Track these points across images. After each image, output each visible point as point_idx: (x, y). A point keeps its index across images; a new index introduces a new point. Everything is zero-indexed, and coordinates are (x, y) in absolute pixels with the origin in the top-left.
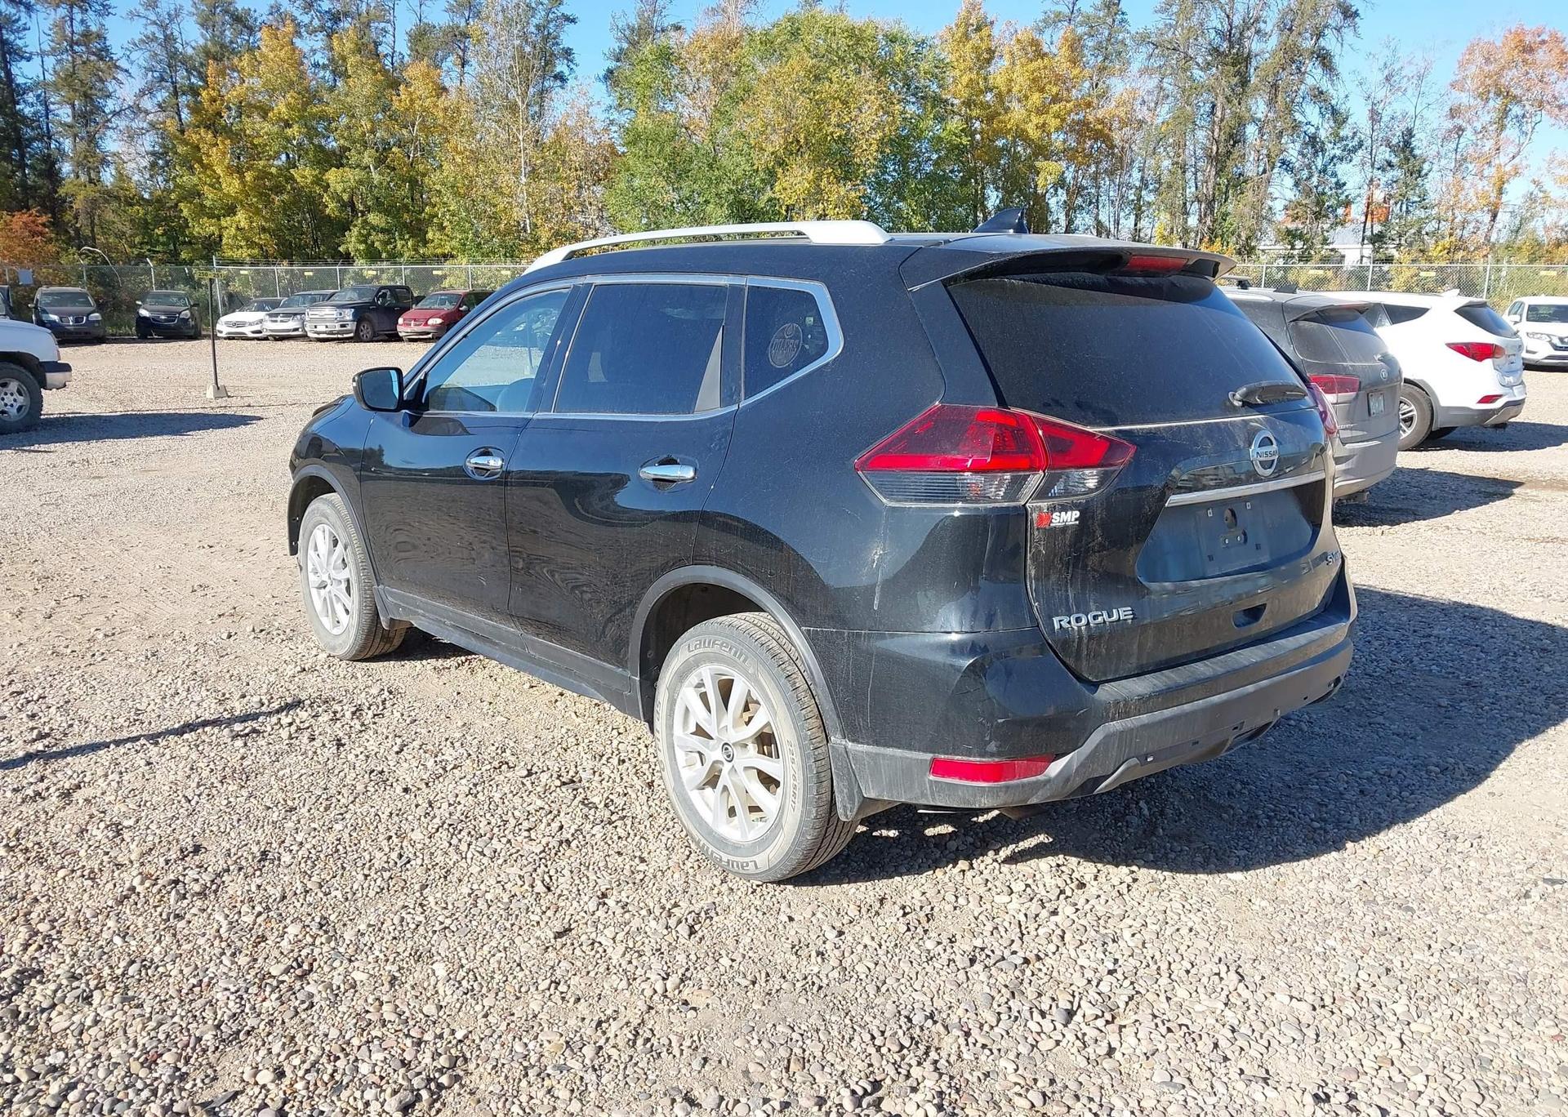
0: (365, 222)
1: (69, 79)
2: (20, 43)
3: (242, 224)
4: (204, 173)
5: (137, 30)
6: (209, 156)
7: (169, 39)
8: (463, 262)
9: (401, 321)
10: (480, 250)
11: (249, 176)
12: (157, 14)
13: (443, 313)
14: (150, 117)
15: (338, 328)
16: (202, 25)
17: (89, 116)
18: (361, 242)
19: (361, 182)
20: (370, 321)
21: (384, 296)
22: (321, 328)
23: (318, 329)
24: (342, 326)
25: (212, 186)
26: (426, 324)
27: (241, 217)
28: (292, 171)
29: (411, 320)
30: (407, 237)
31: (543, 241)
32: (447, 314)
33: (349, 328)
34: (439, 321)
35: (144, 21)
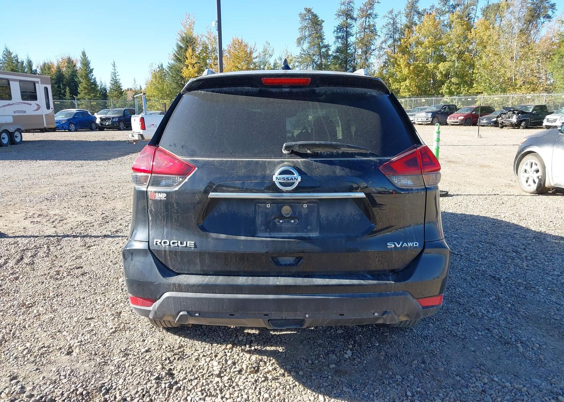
0: (450, 81)
1: (362, 40)
2: (351, 31)
3: (407, 84)
4: (398, 68)
5: (385, 21)
6: (399, 61)
7: (394, 23)
8: (485, 95)
9: (448, 118)
10: (492, 90)
11: (411, 68)
12: (392, 15)
13: (465, 114)
14: (385, 50)
15: (425, 120)
16: (406, 17)
17: (367, 52)
18: (447, 89)
19: (450, 67)
20: (438, 118)
21: (445, 108)
22: (420, 120)
23: (418, 121)
24: (427, 119)
25: (400, 72)
26: (457, 119)
27: (407, 82)
28: (427, 65)
29: (452, 117)
30: (466, 86)
31: (518, 86)
32: (467, 115)
33: (429, 120)
34: (463, 118)
35: (388, 18)
